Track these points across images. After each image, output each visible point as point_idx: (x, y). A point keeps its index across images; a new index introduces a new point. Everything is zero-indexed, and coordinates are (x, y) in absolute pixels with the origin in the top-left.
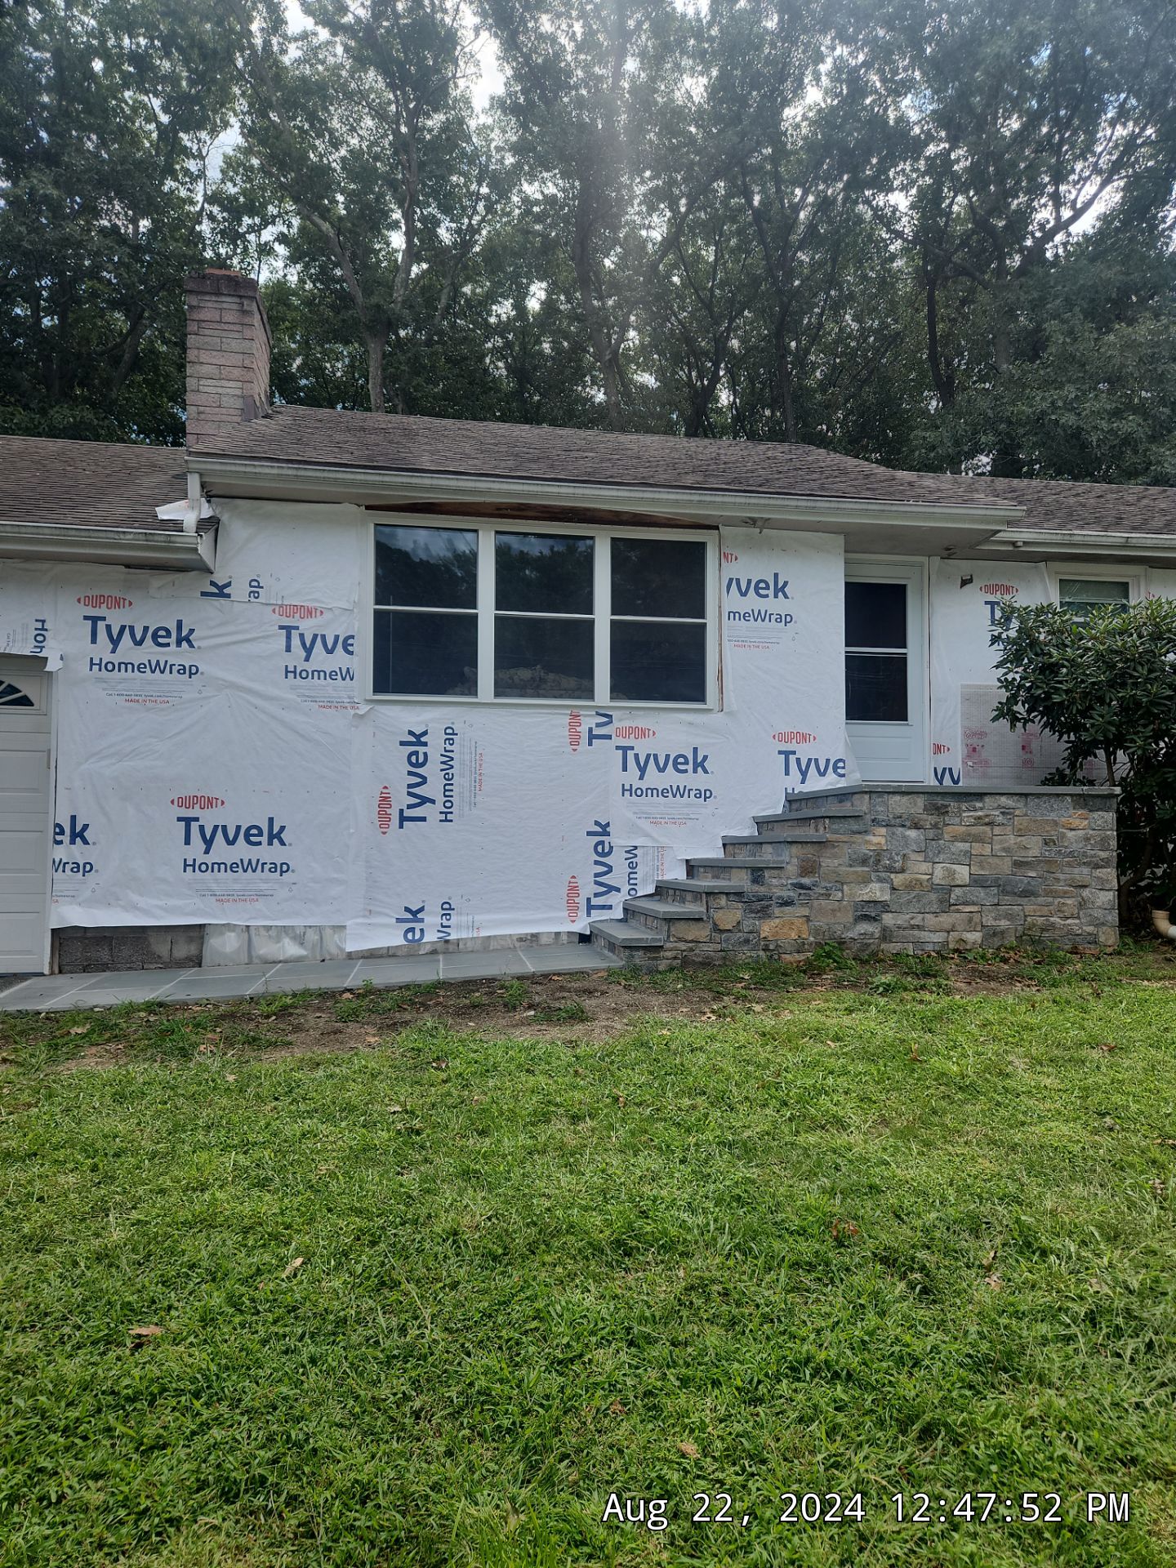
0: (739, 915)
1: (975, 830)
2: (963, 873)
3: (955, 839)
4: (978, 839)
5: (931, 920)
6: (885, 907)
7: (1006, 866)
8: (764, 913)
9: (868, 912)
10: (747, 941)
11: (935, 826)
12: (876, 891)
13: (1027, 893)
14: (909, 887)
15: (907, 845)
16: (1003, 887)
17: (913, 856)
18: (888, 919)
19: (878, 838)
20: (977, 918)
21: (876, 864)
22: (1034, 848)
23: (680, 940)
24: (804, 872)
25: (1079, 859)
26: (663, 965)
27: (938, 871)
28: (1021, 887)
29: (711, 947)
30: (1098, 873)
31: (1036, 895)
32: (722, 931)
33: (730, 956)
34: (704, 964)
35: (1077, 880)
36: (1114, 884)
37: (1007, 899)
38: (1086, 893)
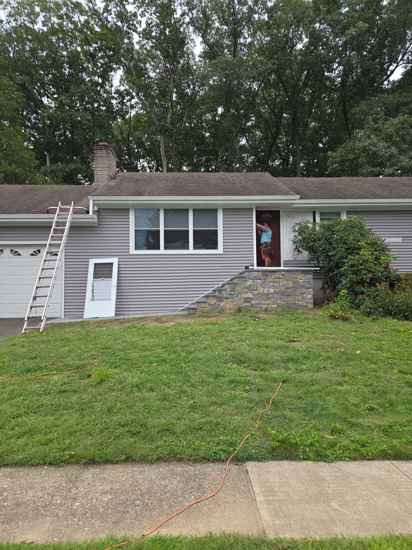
0: (215, 301)
1: (275, 280)
2: (272, 291)
3: (270, 282)
4: (276, 282)
5: (263, 302)
6: (252, 299)
7: (283, 289)
8: (221, 301)
9: (248, 300)
10: (217, 307)
11: (265, 279)
12: (250, 295)
13: (289, 295)
14: (258, 294)
15: (257, 284)
16: (282, 294)
17: (259, 287)
18: (253, 302)
19: (250, 282)
20: (276, 302)
21: (250, 289)
22: (291, 284)
23: (201, 307)
24: (231, 291)
25: (302, 287)
26: (197, 313)
27: (265, 290)
28: (287, 294)
29: (208, 309)
30: (308, 290)
31: (291, 296)
32: (211, 305)
33: (213, 311)
34: (207, 313)
35: (302, 292)
36: (312, 293)
37: (284, 297)
38: (304, 295)
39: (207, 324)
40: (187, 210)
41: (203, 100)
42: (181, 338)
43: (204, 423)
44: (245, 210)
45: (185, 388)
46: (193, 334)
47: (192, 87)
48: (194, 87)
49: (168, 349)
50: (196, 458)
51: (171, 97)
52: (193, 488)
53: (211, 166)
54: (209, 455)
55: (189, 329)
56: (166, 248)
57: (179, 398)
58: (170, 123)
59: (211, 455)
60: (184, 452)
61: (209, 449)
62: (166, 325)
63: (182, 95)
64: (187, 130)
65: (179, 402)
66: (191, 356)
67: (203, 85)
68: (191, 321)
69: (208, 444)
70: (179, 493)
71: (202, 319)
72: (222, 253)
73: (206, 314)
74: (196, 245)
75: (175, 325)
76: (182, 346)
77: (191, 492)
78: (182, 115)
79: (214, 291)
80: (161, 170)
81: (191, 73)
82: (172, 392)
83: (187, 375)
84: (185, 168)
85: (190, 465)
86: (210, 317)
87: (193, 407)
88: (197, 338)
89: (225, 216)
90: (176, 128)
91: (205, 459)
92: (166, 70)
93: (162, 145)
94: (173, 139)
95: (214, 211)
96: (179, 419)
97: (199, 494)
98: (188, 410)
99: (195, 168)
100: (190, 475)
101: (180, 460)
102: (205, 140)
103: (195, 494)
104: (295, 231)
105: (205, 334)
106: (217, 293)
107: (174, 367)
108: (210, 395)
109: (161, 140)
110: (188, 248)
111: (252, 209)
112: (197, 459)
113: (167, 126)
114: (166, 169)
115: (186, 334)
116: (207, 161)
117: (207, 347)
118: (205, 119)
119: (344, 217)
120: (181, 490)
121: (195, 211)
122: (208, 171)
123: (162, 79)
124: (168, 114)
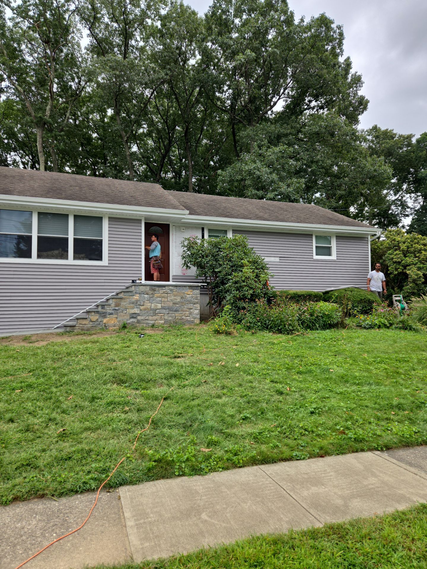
0: (97, 317)
1: (163, 295)
2: (159, 306)
3: (158, 297)
4: (163, 297)
5: (150, 318)
6: (138, 315)
7: (171, 304)
8: (105, 317)
9: (133, 316)
10: (99, 324)
11: (152, 294)
12: (136, 311)
13: (176, 311)
14: (145, 309)
15: (144, 299)
16: (170, 309)
17: (147, 302)
18: (139, 318)
19: (137, 297)
20: (163, 317)
21: (136, 304)
22: (178, 299)
23: (80, 324)
24: (116, 306)
25: (190, 302)
26: (75, 331)
27: (153, 305)
28: (175, 309)
29: (89, 326)
30: (195, 305)
31: (179, 311)
32: (92, 322)
33: (95, 328)
34: (87, 330)
35: (190, 307)
36: (199, 308)
37: (171, 312)
38: (192, 310)
39: (86, 343)
40: (66, 216)
41: (90, 98)
42: (53, 360)
43: (75, 451)
44: (134, 221)
45: (54, 415)
46: (69, 354)
47: (77, 80)
48: (80, 82)
49: (37, 372)
50: (62, 491)
51: (51, 87)
52: (56, 525)
53: (99, 170)
54: (78, 487)
55: (64, 348)
56: (39, 256)
57: (47, 426)
58: (50, 116)
59: (80, 486)
60: (48, 487)
61: (78, 480)
62: (36, 345)
63: (65, 88)
64: (70, 127)
65: (46, 431)
66: (64, 379)
67: (90, 80)
68: (67, 339)
69: (77, 474)
70: (38, 533)
71: (80, 337)
72: (107, 265)
73: (86, 332)
74: (77, 255)
75: (47, 345)
76: (54, 369)
77: (53, 530)
78: (65, 109)
79: (97, 306)
80: (37, 167)
81: (76, 65)
82: (38, 421)
83: (58, 401)
84: (67, 169)
85: (55, 500)
86: (91, 335)
87: (63, 436)
88: (73, 358)
89: (111, 226)
90: (57, 123)
91: (72, 491)
92: (46, 57)
93: (39, 139)
94: (53, 135)
95: (99, 219)
96: (44, 450)
97: (62, 531)
98: (56, 439)
99: (80, 170)
100: (53, 511)
101: (43, 496)
102: (92, 141)
103: (58, 532)
104: (184, 246)
105: (83, 354)
106: (100, 309)
107: (42, 393)
108: (83, 421)
109: (38, 134)
110: (66, 258)
111: (141, 220)
112: (63, 493)
113: (46, 120)
114: (43, 167)
115: (60, 354)
116: (94, 164)
117: (85, 368)
118: (92, 119)
119: (230, 235)
120: (41, 529)
121: (76, 217)
122: (95, 175)
123: (40, 65)
124: (46, 106)
